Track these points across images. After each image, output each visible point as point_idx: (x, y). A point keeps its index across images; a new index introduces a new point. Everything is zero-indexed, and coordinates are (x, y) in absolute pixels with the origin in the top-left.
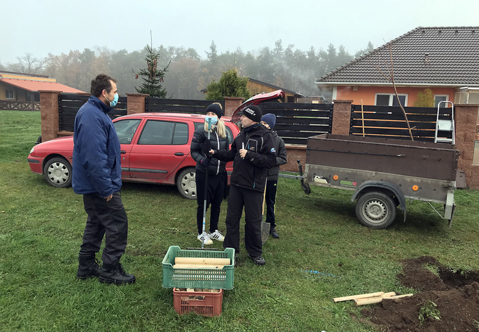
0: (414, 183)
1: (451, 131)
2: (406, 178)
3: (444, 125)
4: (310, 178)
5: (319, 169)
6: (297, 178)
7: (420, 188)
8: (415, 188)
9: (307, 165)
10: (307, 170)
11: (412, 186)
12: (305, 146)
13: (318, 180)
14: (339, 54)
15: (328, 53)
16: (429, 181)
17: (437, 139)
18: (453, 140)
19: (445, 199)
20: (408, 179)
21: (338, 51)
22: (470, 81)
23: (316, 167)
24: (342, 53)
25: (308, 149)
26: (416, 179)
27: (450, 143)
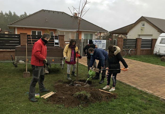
0: (53, 59)
1: (58, 43)
2: (50, 58)
3: (56, 41)
4: (18, 61)
5: (21, 58)
6: (11, 62)
7: (54, 60)
8: (53, 60)
9: (16, 57)
10: (16, 59)
11: (52, 60)
12: (15, 50)
13: (21, 61)
14: (13, 15)
15: (9, 14)
16: (57, 58)
17: (55, 45)
18: (59, 45)
19: (61, 62)
20: (51, 58)
21: (13, 14)
22: (59, 28)
23: (20, 57)
24: (15, 14)
25: (16, 51)
26: (53, 58)
27: (59, 46)
